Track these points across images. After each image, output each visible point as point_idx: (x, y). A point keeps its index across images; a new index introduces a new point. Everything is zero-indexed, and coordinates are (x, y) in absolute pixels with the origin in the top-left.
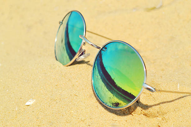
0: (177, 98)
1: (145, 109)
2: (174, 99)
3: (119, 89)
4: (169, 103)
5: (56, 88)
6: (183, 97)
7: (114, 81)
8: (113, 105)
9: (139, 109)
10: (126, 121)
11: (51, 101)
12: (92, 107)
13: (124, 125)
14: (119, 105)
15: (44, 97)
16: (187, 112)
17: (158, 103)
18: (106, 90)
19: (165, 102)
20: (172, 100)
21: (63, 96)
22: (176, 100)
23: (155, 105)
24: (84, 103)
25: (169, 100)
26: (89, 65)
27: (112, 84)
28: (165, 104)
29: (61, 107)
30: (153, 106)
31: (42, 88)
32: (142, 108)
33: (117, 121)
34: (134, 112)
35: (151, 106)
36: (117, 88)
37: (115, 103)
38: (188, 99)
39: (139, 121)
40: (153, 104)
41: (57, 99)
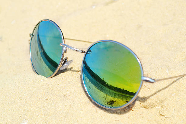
0: (170, 83)
1: (143, 102)
2: (168, 85)
3: (111, 87)
4: (164, 90)
5: (47, 102)
6: (175, 81)
7: (104, 81)
8: (108, 104)
9: (137, 103)
10: (129, 118)
11: (46, 117)
12: (91, 113)
13: (128, 122)
14: (114, 103)
15: (38, 115)
16: (184, 94)
17: (154, 92)
18: (97, 91)
19: (160, 91)
20: (166, 86)
21: (57, 108)
22: (170, 85)
23: (152, 95)
24: (82, 111)
25: (163, 87)
26: (74, 71)
27: (102, 84)
28: (160, 92)
29: (59, 120)
30: (150, 96)
31: (32, 106)
32: (140, 101)
33: (120, 121)
34: (133, 107)
35: (148, 98)
36: (108, 86)
37: (110, 101)
38: (181, 81)
39: (141, 115)
40: (149, 95)
41: (52, 113)
